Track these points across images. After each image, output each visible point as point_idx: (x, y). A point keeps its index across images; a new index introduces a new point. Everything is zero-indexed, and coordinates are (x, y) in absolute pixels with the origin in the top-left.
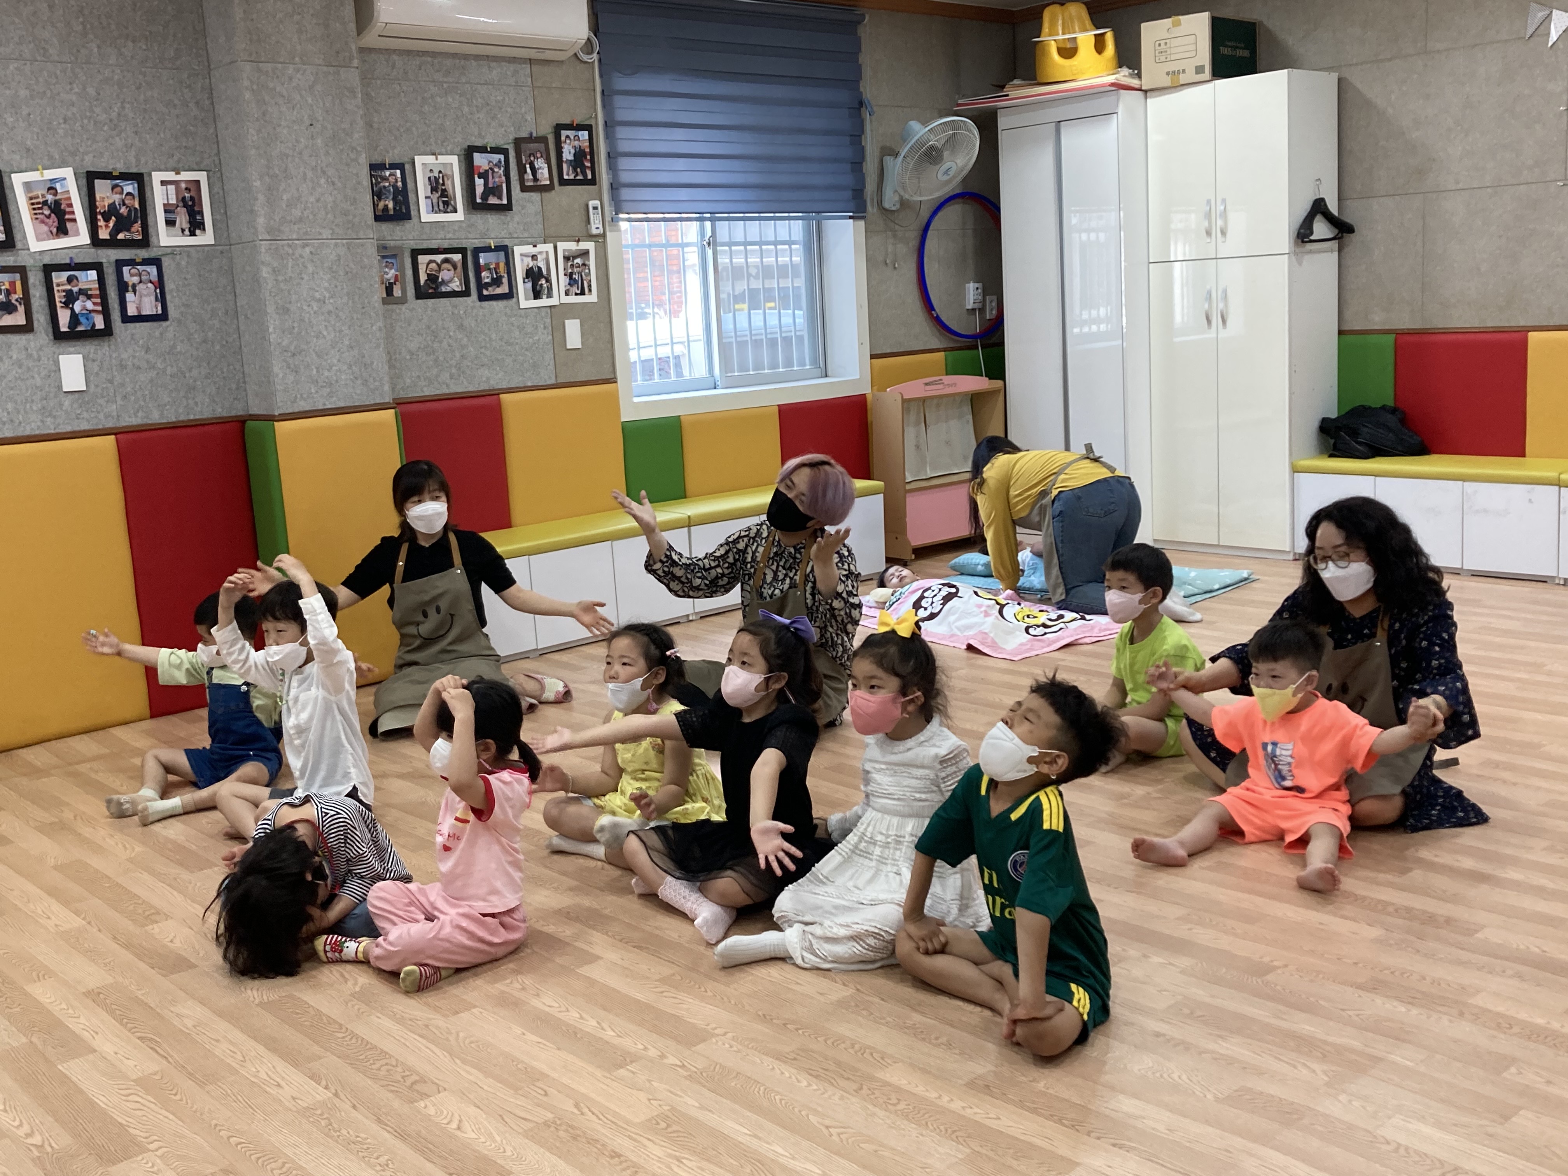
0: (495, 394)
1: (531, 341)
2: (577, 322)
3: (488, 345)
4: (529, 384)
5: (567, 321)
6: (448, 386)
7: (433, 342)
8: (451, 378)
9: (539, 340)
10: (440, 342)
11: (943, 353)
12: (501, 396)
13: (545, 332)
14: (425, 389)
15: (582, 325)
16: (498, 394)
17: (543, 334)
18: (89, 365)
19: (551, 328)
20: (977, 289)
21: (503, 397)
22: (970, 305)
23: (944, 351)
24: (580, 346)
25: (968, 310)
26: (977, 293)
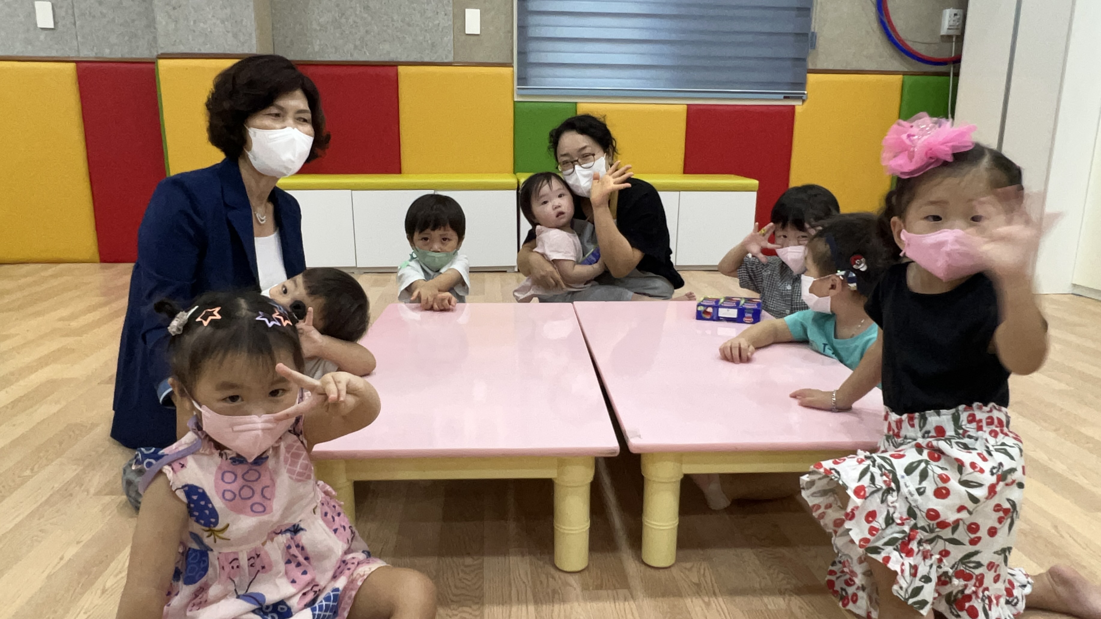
0: (394, 65)
1: (431, 24)
2: (478, 12)
3: (390, 25)
4: (427, 60)
5: (466, 10)
6: (352, 55)
7: (341, 18)
8: (355, 49)
9: (439, 24)
10: (347, 19)
11: (901, 76)
12: (399, 67)
13: (446, 17)
14: (331, 56)
15: (482, 15)
16: (396, 66)
17: (443, 19)
18: (57, 10)
19: (451, 15)
20: (955, 15)
21: (401, 69)
22: (944, 30)
23: (903, 75)
24: (478, 32)
25: (942, 36)
26: (954, 19)
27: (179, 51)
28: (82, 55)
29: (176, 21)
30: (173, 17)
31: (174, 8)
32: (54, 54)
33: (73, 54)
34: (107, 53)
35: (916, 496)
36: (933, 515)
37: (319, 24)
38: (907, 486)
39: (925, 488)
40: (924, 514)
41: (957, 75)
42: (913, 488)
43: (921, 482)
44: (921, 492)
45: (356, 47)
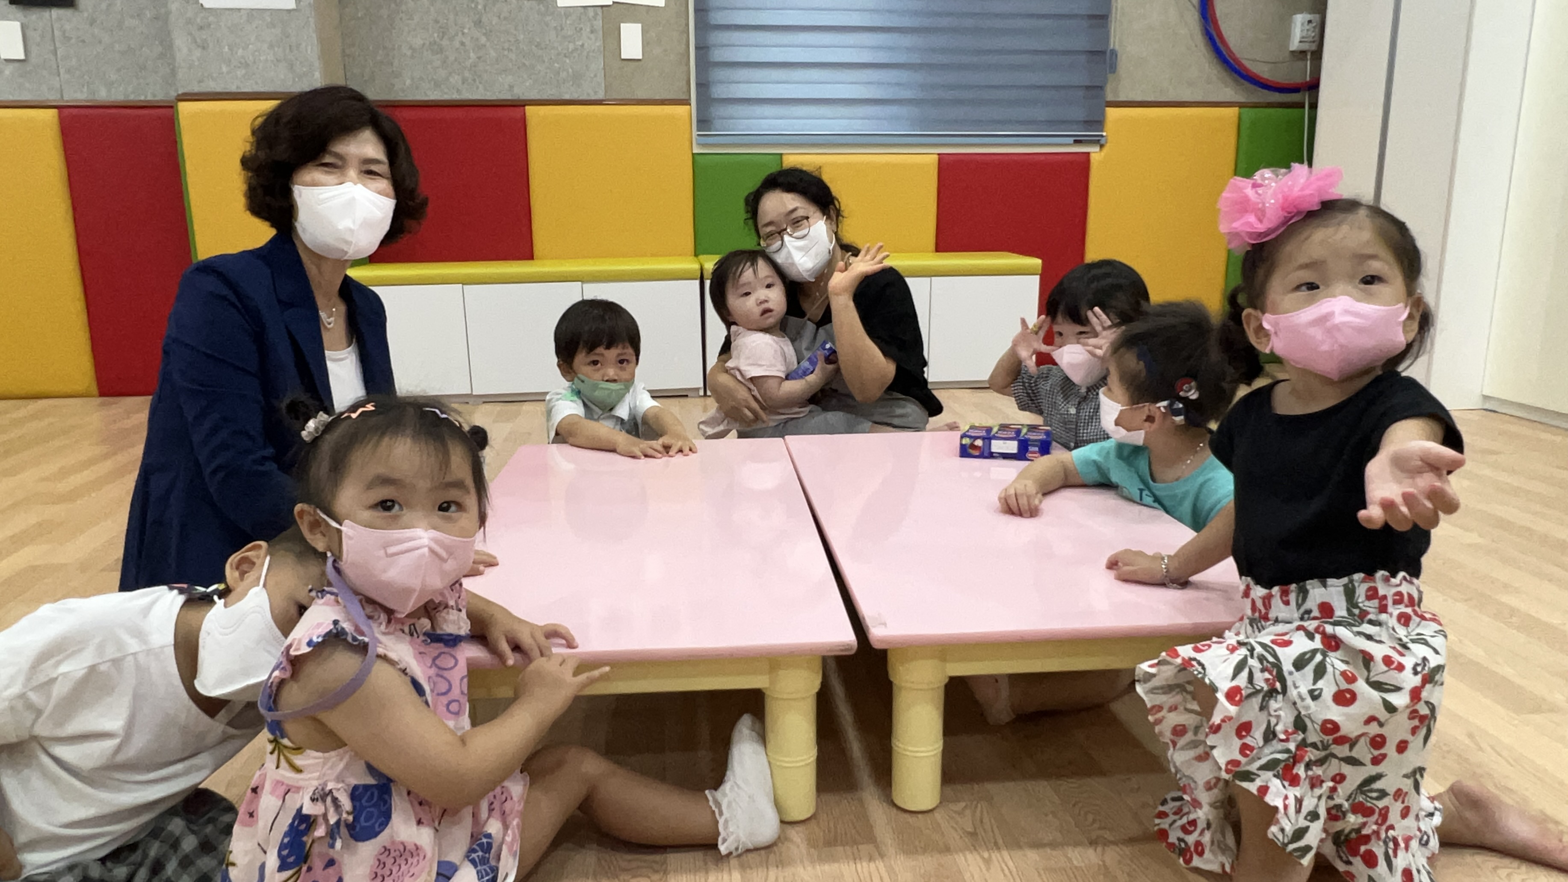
0: (520, 104)
1: (571, 46)
2: (638, 27)
3: (514, 48)
4: (567, 97)
5: (622, 25)
6: (459, 92)
7: (441, 39)
8: (463, 83)
9: (583, 45)
10: (451, 39)
11: (1237, 109)
12: (527, 108)
13: (592, 36)
14: (429, 93)
15: (644, 32)
16: (524, 106)
17: (590, 39)
18: (30, 33)
19: (601, 33)
20: (1310, 22)
21: (529, 109)
22: (1295, 44)
23: (1240, 107)
24: (640, 57)
25: (1293, 52)
26: (1308, 27)
27: (209, 90)
28: (66, 98)
29: (204, 48)
30: (198, 40)
31: (201, 28)
32: (26, 96)
33: (52, 97)
34: (103, 95)
35: (1309, 700)
36: (1330, 727)
37: (411, 48)
38: (1296, 687)
39: (1321, 690)
40: (1318, 728)
41: (1314, 106)
42: (1304, 690)
43: (1315, 682)
44: (1315, 696)
45: (464, 81)
